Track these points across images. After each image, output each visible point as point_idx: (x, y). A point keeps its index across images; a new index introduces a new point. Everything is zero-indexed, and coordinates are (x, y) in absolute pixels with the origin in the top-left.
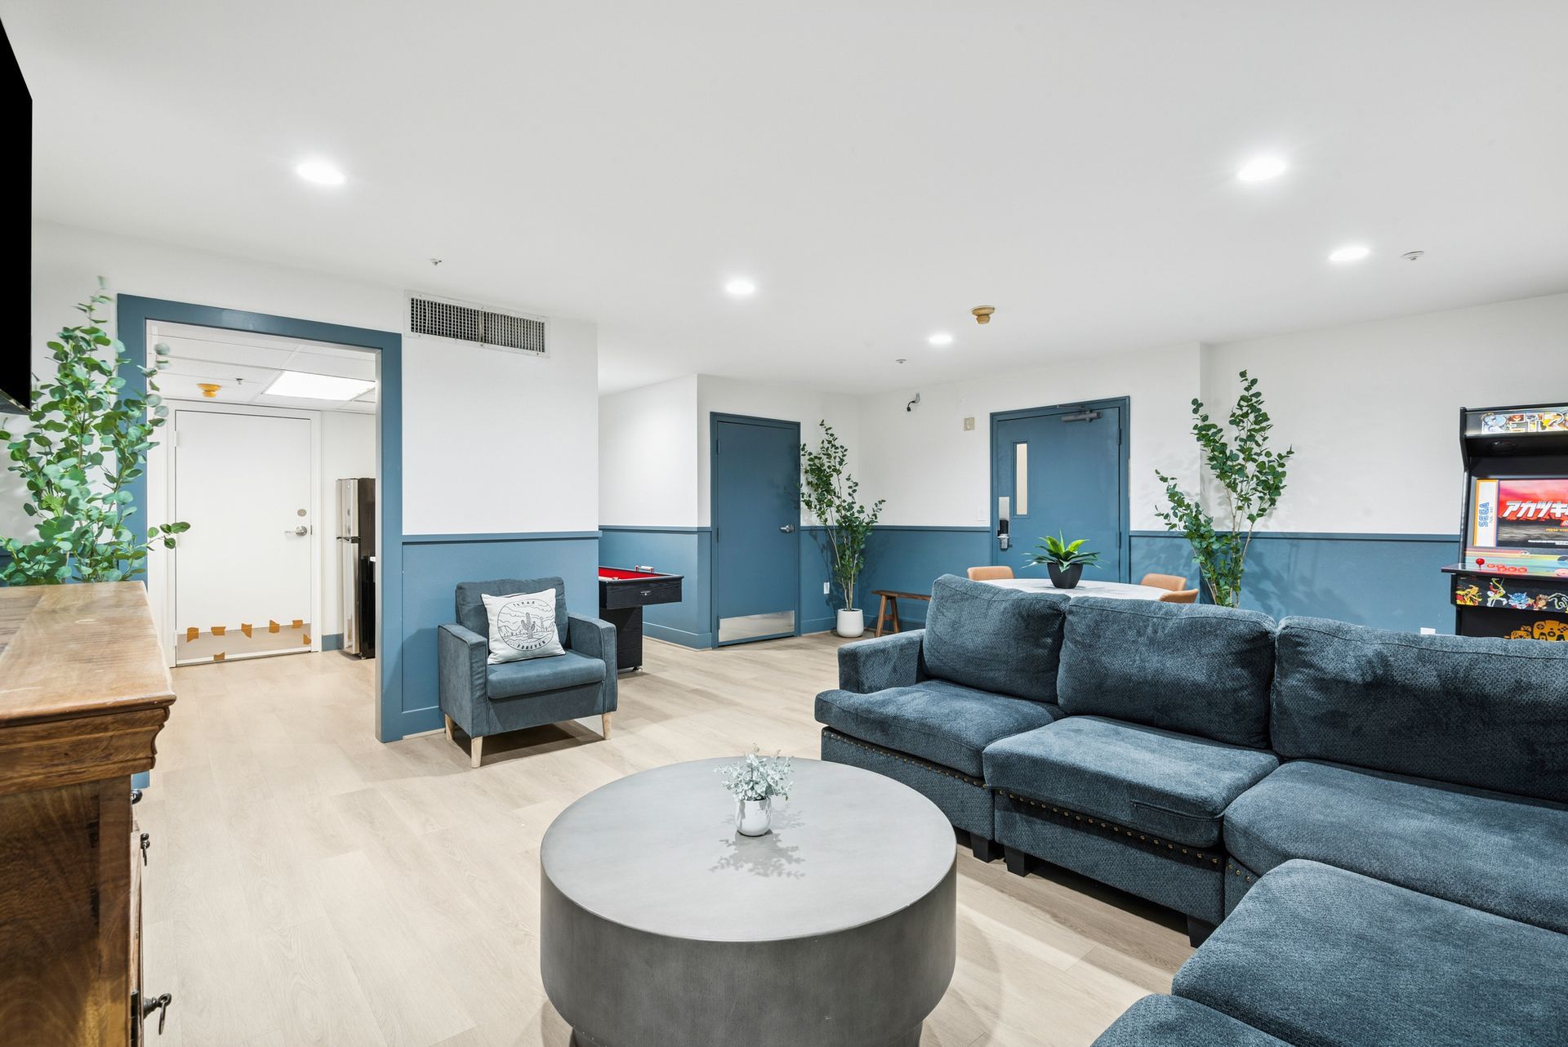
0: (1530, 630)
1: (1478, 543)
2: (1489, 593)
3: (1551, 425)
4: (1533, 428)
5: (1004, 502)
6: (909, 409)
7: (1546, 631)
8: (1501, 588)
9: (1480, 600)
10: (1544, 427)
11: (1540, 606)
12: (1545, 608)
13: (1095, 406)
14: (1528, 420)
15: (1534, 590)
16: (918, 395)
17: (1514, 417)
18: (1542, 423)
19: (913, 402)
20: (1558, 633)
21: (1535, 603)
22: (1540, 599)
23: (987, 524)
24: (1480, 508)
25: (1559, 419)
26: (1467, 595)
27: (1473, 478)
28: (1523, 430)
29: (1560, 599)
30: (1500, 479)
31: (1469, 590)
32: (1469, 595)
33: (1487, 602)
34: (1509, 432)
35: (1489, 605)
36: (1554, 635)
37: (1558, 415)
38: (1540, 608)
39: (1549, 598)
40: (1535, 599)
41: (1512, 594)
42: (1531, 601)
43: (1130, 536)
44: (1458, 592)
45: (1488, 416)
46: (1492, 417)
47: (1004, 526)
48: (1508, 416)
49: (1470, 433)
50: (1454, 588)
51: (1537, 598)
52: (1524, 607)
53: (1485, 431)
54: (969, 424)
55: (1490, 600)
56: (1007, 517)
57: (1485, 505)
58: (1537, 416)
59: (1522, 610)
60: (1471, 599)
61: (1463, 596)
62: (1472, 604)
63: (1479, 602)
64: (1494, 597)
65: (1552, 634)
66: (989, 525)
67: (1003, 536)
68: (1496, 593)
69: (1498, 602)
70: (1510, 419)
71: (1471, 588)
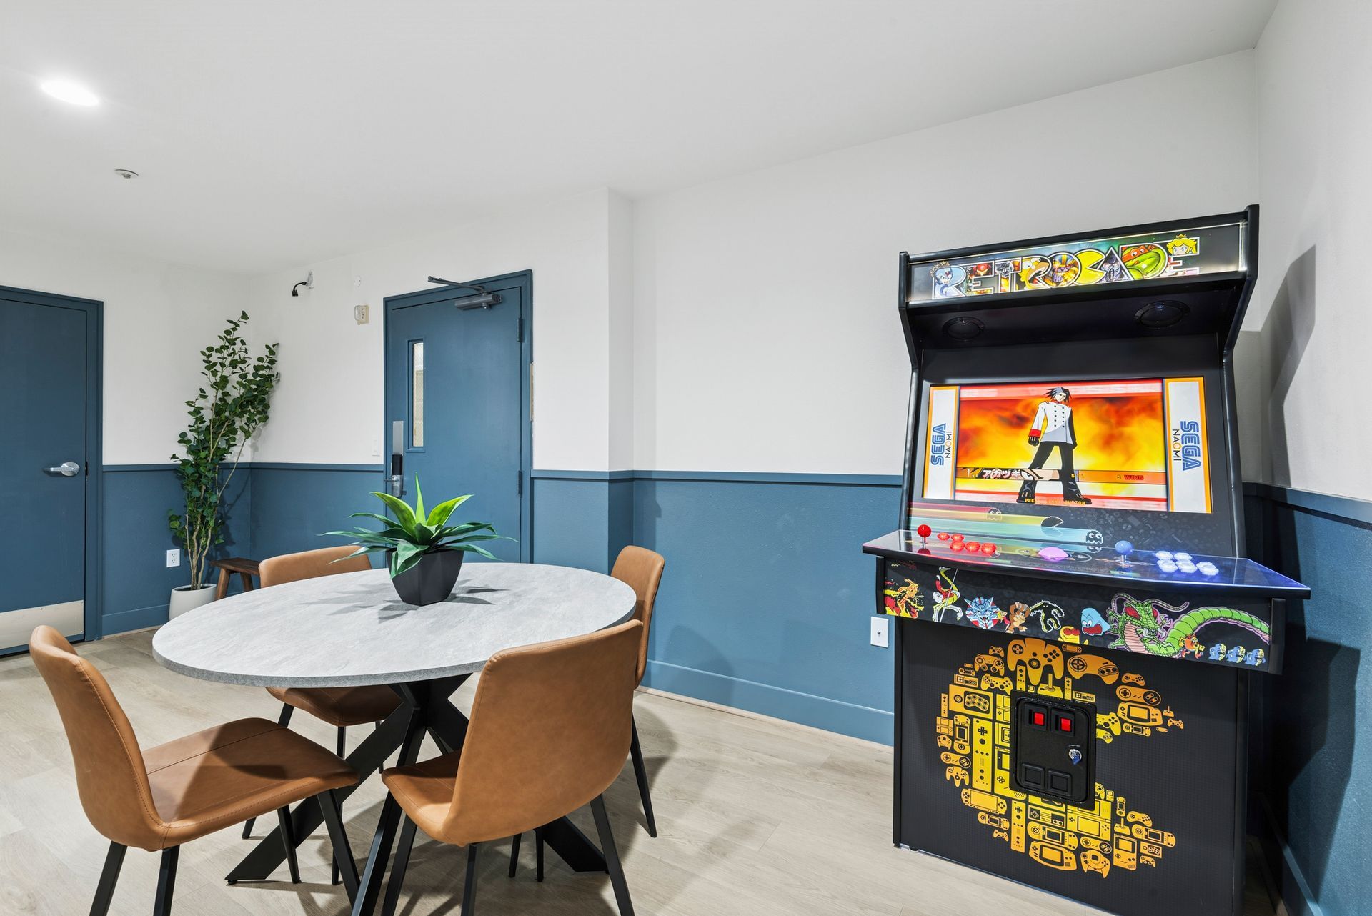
0: (1002, 654)
1: (929, 495)
2: (935, 595)
3: (1032, 280)
4: (1006, 287)
5: (398, 426)
6: (295, 293)
7: (1026, 657)
8: (954, 586)
9: (921, 608)
10: (1021, 284)
11: (1016, 625)
12: (1024, 629)
13: (494, 286)
14: (998, 273)
15: (1006, 593)
16: (310, 274)
17: (978, 267)
18: (1019, 277)
19: (304, 284)
20: (1044, 662)
21: (1007, 618)
22: (1016, 610)
23: (380, 460)
24: (933, 433)
25: (1043, 268)
26: (901, 597)
27: (926, 384)
28: (990, 291)
29: (1048, 611)
30: (962, 386)
31: (903, 588)
32: (905, 599)
33: (932, 612)
34: (969, 294)
35: (935, 618)
36: (1038, 667)
37: (1043, 260)
38: (1016, 629)
39: (1031, 610)
40: (1008, 611)
41: (972, 599)
42: (1001, 615)
43: (532, 479)
44: (888, 592)
45: (941, 267)
46: (947, 270)
47: (397, 463)
48: (969, 266)
49: (915, 300)
50: (881, 585)
51: (1012, 609)
52: (991, 626)
53: (937, 296)
54: (362, 314)
55: (936, 609)
56: (401, 453)
57: (940, 428)
58: (1011, 265)
59: (987, 631)
60: (908, 607)
61: (896, 599)
62: (908, 615)
63: (920, 612)
64: (943, 603)
65: (1034, 664)
66: (382, 462)
67: (396, 478)
68: (945, 596)
69: (950, 613)
70: (973, 272)
71: (908, 585)
